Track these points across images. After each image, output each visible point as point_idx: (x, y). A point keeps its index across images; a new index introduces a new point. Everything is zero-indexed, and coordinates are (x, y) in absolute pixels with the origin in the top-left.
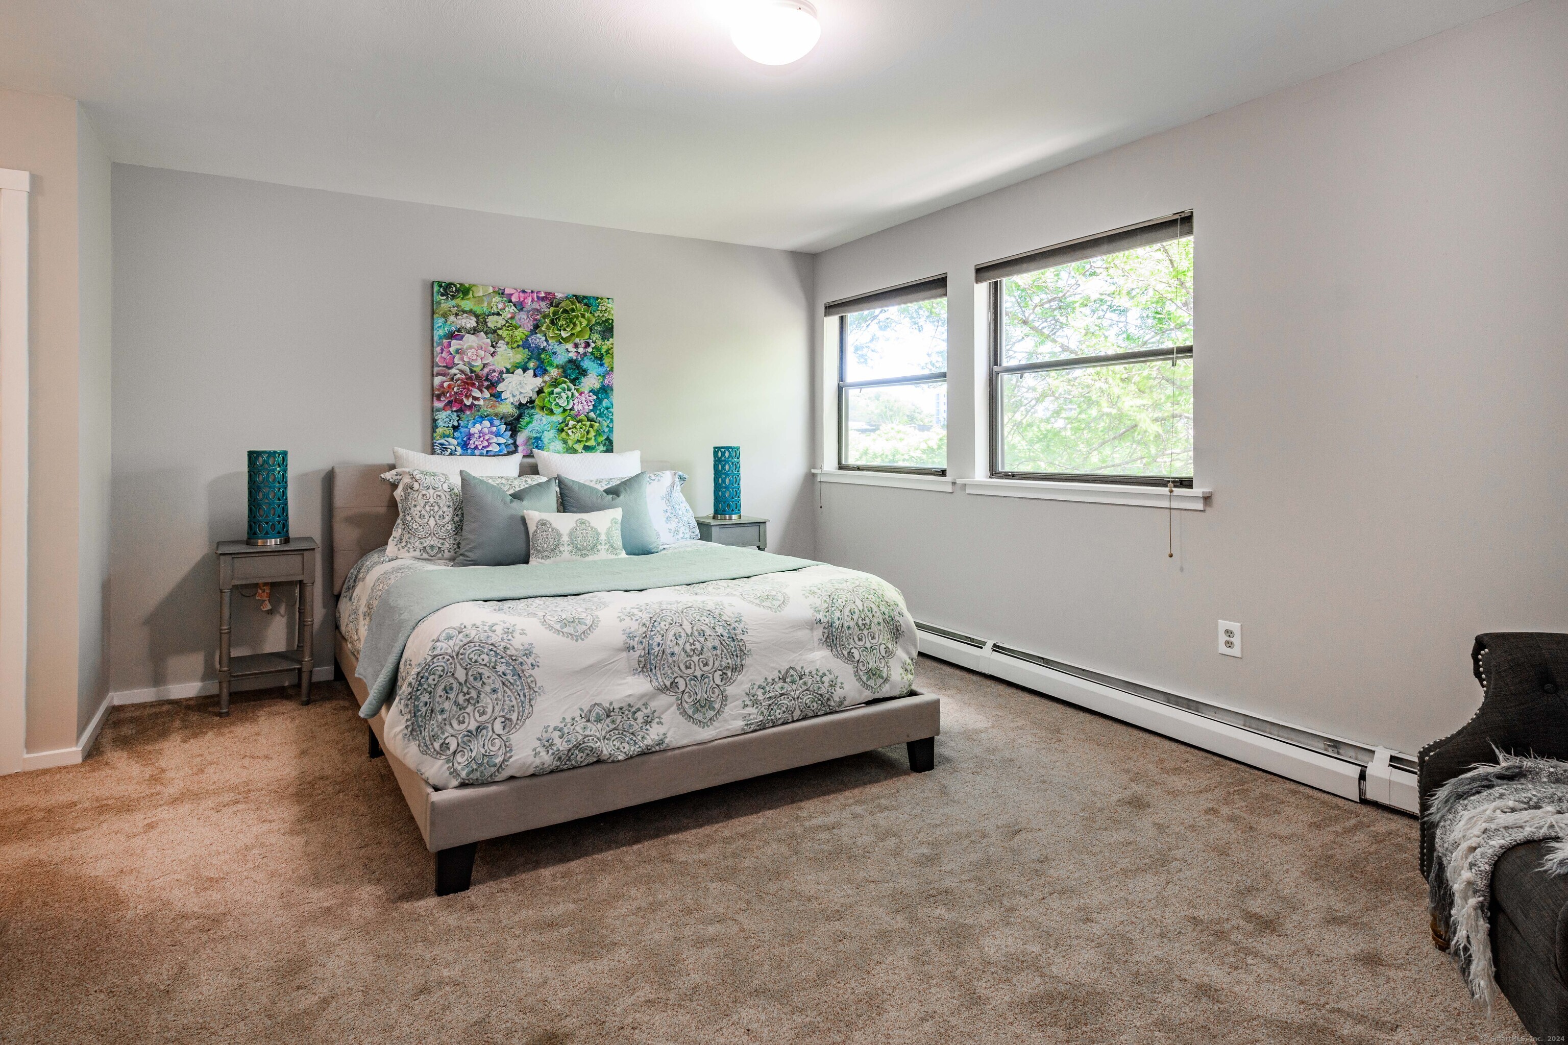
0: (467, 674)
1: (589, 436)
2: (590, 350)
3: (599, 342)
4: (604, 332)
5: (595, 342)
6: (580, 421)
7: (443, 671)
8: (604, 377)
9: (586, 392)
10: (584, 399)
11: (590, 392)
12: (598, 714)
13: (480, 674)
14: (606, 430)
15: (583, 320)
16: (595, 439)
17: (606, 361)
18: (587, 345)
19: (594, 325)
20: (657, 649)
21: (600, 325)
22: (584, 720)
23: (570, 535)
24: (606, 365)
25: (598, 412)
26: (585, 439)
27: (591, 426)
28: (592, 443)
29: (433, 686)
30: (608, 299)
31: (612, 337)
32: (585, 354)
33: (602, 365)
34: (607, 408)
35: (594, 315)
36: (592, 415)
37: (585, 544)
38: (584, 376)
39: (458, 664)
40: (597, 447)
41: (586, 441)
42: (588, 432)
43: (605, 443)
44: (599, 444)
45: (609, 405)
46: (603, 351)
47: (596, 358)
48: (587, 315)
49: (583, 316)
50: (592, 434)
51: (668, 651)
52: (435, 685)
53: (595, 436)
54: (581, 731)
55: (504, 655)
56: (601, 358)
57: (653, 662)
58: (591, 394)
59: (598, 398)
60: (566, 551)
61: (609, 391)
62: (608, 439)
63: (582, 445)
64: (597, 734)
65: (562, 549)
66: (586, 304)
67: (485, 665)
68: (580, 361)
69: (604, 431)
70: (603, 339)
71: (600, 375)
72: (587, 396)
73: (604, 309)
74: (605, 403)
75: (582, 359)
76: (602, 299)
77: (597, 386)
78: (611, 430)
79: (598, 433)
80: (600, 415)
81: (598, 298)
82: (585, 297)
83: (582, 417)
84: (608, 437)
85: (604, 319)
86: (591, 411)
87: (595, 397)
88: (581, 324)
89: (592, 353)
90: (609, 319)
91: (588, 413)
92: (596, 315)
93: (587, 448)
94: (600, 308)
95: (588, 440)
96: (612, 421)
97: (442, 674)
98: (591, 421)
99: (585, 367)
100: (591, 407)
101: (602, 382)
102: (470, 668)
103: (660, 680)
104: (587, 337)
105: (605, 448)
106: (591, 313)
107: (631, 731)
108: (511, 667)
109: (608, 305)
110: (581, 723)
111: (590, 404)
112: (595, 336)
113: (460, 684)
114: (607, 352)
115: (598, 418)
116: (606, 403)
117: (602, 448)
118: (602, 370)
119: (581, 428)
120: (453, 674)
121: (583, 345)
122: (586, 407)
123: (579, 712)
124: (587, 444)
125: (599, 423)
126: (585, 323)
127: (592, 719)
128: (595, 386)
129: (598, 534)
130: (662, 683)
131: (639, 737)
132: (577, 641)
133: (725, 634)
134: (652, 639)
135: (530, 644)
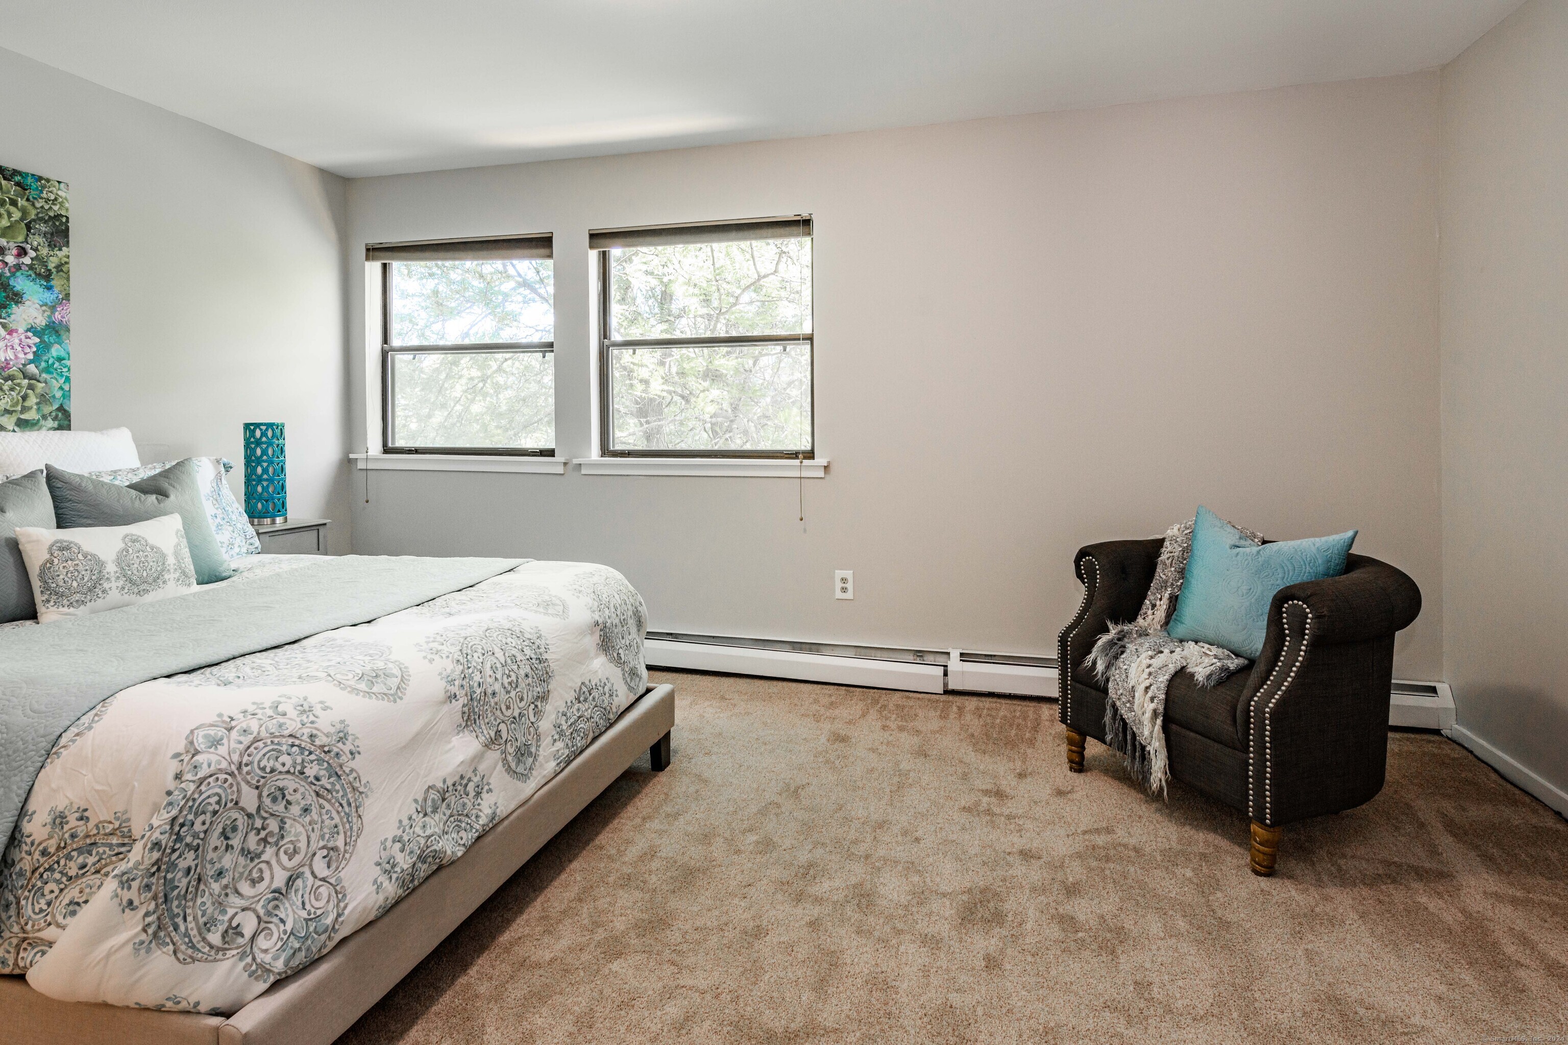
0: (260, 796)
1: (27, 404)
2: (27, 260)
3: (44, 251)
4: (52, 234)
5: (36, 250)
6: (10, 378)
7: (218, 803)
8: (53, 308)
9: (21, 330)
10: (17, 341)
11: (28, 330)
12: (433, 800)
13: (281, 790)
14: (59, 394)
15: (12, 209)
16: (38, 409)
17: (56, 282)
18: (22, 252)
19: (34, 220)
20: (478, 691)
21: (46, 222)
22: (421, 815)
23: (119, 561)
24: (56, 290)
25: (43, 364)
26: (19, 408)
27: (31, 387)
28: (31, 415)
29: (202, 835)
30: (59, 182)
31: (67, 244)
32: (18, 267)
33: (49, 288)
34: (60, 359)
35: (33, 205)
36: (32, 368)
37: (145, 574)
38: (17, 303)
39: (243, 784)
40: (42, 422)
41: (22, 412)
42: (25, 398)
43: (57, 416)
44: (44, 417)
45: (63, 354)
46: (51, 266)
47: (39, 275)
48: (21, 202)
49: (14, 203)
50: (32, 400)
51: (489, 691)
52: (205, 832)
53: (37, 404)
54: (421, 833)
55: (313, 748)
56: (48, 277)
57: (476, 710)
58: (30, 334)
59: (42, 341)
60: (114, 588)
61: (62, 333)
62: (61, 409)
63: (14, 419)
64: (437, 830)
65: (106, 585)
66: (18, 184)
67: (288, 772)
68: (9, 278)
69: (54, 397)
70: (52, 246)
71: (46, 305)
72: (23, 337)
73: (53, 197)
74: (55, 351)
75: (13, 274)
76: (48, 180)
77: (41, 321)
78: (67, 395)
79: (44, 399)
80: (47, 370)
81: (40, 178)
82: (15, 172)
83: (13, 370)
84: (61, 405)
85: (52, 214)
86: (31, 362)
87: (37, 340)
88: (10, 215)
89: (31, 267)
90: (63, 216)
91: (24, 365)
92: (38, 205)
93: (23, 424)
94: (44, 195)
95: (25, 409)
96: (68, 379)
97: (217, 807)
98: (30, 379)
99: (18, 288)
100: (31, 356)
101: (49, 317)
102: (264, 785)
103: (485, 732)
104: (21, 238)
105: (56, 424)
106: (28, 200)
107: (465, 812)
108: (325, 764)
109: (60, 193)
110: (419, 819)
111: (27, 350)
112: (36, 240)
113: (250, 816)
114: (59, 267)
115: (44, 375)
116: (57, 350)
117: (50, 423)
118: (49, 297)
119: (12, 389)
120: (236, 803)
121: (15, 251)
122: (21, 355)
123: (414, 805)
124: (22, 417)
125: (46, 382)
126: (17, 215)
127: (429, 810)
128: (37, 321)
129: (164, 556)
130: (488, 736)
131: (473, 818)
132: (395, 701)
133: (533, 656)
134: (471, 678)
135: (342, 722)
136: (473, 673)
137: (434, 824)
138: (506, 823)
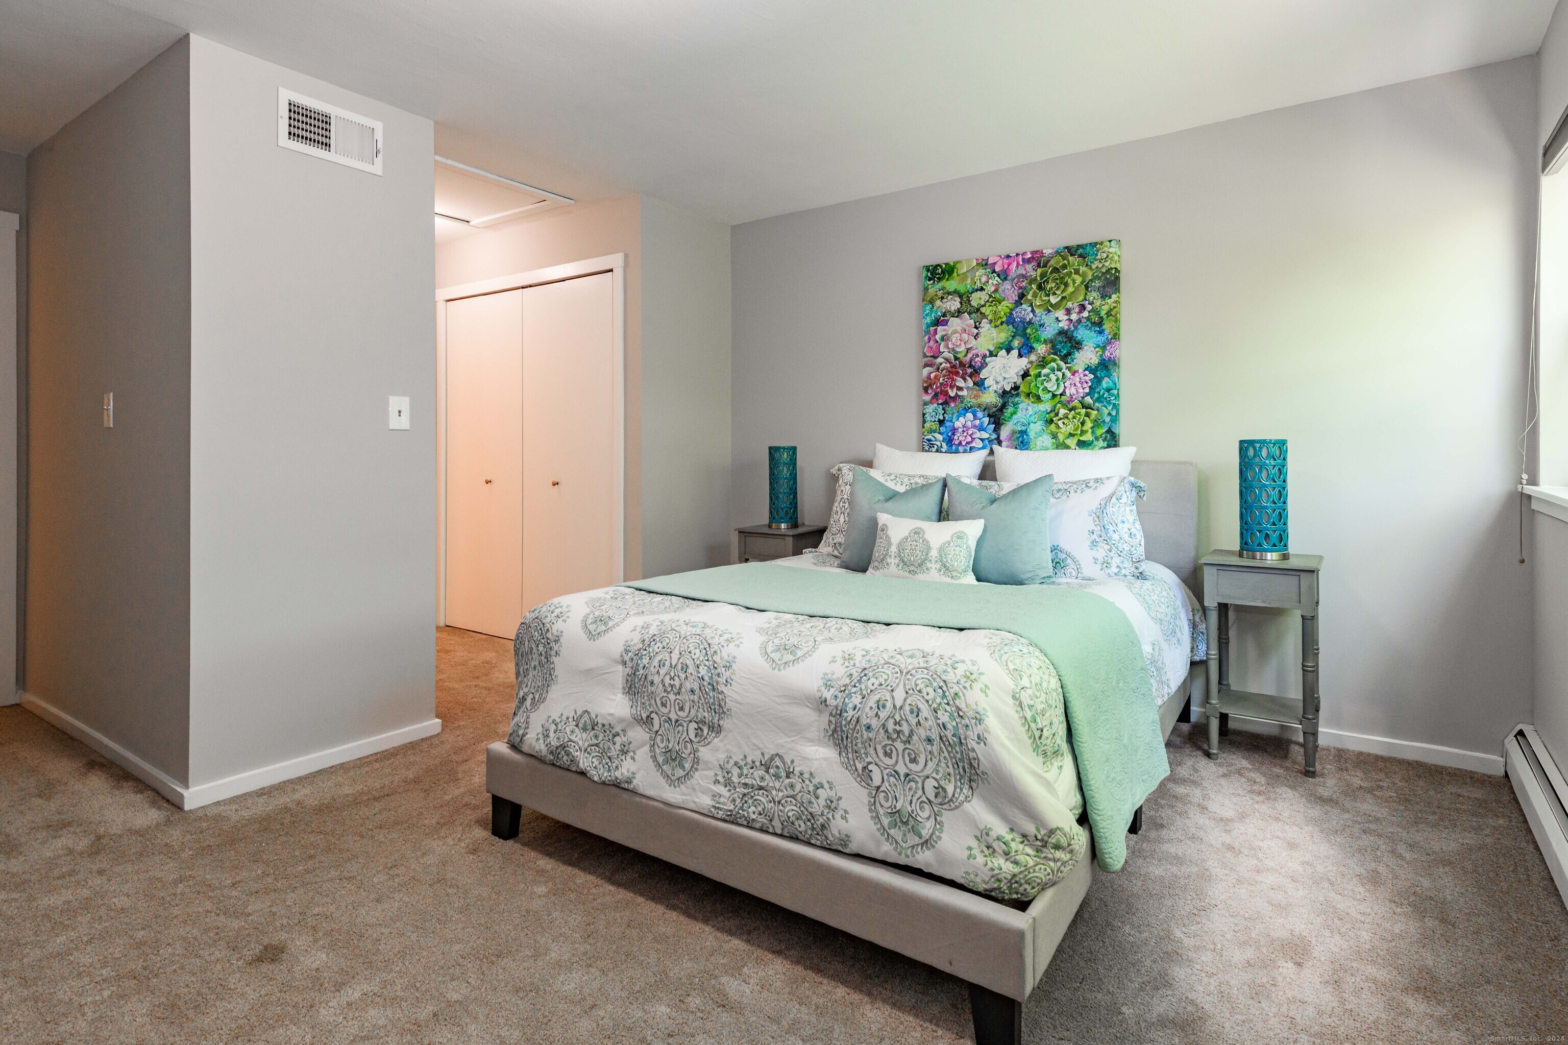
1: (1085, 428)
2: (1085, 314)
3: (1098, 303)
4: (1104, 287)
5: (1091, 304)
6: (1073, 409)
8: (1104, 348)
9: (1081, 370)
10: (1078, 380)
11: (1086, 369)
12: (585, 722)
14: (1107, 419)
15: (1076, 277)
16: (1093, 432)
17: (1107, 326)
18: (1082, 308)
19: (1091, 280)
20: (641, 672)
21: (1099, 278)
22: (574, 723)
24: (1106, 332)
25: (1096, 395)
26: (1079, 432)
27: (1087, 415)
28: (1088, 437)
30: (1110, 241)
31: (1118, 290)
32: (1079, 321)
33: (1101, 332)
34: (1108, 390)
35: (1091, 268)
36: (1088, 400)
37: (912, 559)
38: (1078, 349)
40: (1095, 443)
41: (1081, 435)
42: (1083, 423)
43: (1106, 437)
44: (1097, 439)
45: (1111, 385)
46: (1103, 313)
47: (1094, 324)
48: (1083, 269)
49: (1077, 272)
50: (1089, 425)
51: (650, 678)
53: (1092, 428)
56: (1100, 324)
58: (1087, 372)
59: (1096, 377)
61: (1110, 367)
62: (1109, 431)
63: (1075, 440)
64: (581, 743)
66: (1080, 256)
68: (1073, 332)
69: (1104, 421)
70: (1104, 296)
71: (1098, 346)
72: (1082, 376)
73: (1105, 255)
74: (1106, 383)
75: (1076, 328)
76: (1101, 243)
77: (1095, 361)
78: (1115, 419)
79: (1097, 423)
80: (1098, 400)
81: (1096, 244)
82: (1079, 247)
83: (1076, 403)
84: (1110, 428)
85: (1104, 270)
86: (1087, 394)
87: (1092, 376)
88: (1074, 282)
89: (1088, 319)
90: (1112, 269)
91: (1083, 398)
92: (1094, 267)
93: (1082, 444)
94: (1099, 257)
95: (1083, 432)
96: (1116, 406)
98: (1087, 408)
99: (1079, 337)
100: (1087, 390)
101: (1101, 356)
103: (639, 708)
104: (1081, 298)
105: (1105, 444)
106: (1087, 265)
107: (609, 754)
109: (1110, 250)
110: (572, 725)
111: (1085, 385)
112: (1093, 295)
114: (1109, 314)
115: (1097, 404)
116: (1107, 383)
117: (1101, 443)
118: (1101, 339)
119: (1074, 418)
121: (1077, 310)
122: (1081, 390)
123: (573, 713)
124: (1081, 438)
125: (1098, 410)
126: (1079, 280)
127: (581, 725)
128: (1092, 361)
130: (639, 713)
131: (614, 765)
132: (590, 640)
133: (706, 678)
134: (641, 658)
135: (562, 632)
136: (645, 655)
137: (581, 738)
138: (644, 800)
